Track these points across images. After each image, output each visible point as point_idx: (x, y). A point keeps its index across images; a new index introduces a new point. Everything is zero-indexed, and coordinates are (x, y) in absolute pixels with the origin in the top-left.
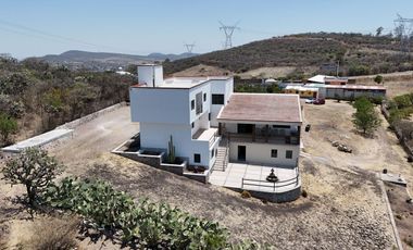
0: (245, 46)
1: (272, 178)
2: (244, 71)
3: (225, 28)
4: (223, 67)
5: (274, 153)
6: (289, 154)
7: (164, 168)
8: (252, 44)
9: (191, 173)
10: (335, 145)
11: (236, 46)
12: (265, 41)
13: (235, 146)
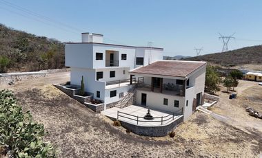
0: (238, 50)
1: (149, 117)
2: (231, 66)
3: (223, 37)
4: (217, 63)
5: (166, 102)
6: (177, 104)
7: (75, 98)
8: (244, 49)
9: (90, 104)
10: (248, 111)
11: (232, 50)
12: (255, 47)
13: (140, 93)
